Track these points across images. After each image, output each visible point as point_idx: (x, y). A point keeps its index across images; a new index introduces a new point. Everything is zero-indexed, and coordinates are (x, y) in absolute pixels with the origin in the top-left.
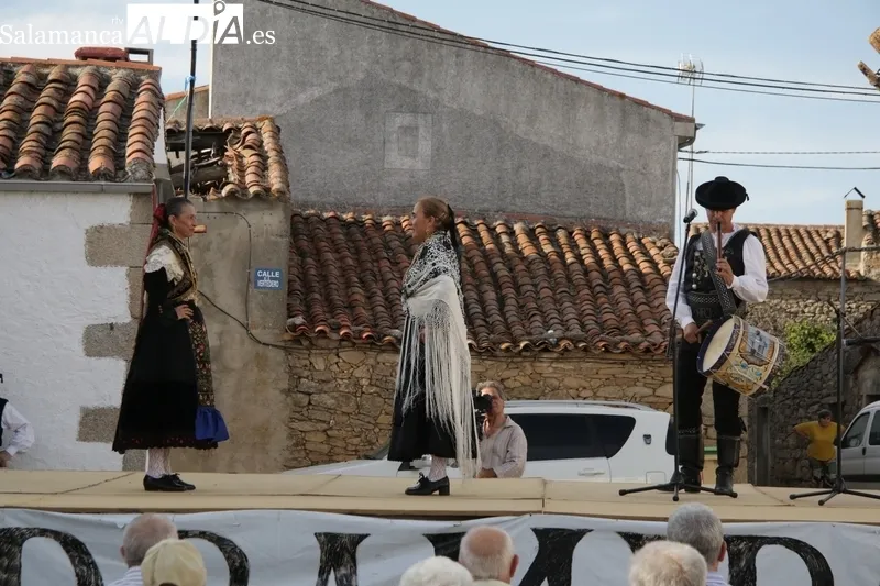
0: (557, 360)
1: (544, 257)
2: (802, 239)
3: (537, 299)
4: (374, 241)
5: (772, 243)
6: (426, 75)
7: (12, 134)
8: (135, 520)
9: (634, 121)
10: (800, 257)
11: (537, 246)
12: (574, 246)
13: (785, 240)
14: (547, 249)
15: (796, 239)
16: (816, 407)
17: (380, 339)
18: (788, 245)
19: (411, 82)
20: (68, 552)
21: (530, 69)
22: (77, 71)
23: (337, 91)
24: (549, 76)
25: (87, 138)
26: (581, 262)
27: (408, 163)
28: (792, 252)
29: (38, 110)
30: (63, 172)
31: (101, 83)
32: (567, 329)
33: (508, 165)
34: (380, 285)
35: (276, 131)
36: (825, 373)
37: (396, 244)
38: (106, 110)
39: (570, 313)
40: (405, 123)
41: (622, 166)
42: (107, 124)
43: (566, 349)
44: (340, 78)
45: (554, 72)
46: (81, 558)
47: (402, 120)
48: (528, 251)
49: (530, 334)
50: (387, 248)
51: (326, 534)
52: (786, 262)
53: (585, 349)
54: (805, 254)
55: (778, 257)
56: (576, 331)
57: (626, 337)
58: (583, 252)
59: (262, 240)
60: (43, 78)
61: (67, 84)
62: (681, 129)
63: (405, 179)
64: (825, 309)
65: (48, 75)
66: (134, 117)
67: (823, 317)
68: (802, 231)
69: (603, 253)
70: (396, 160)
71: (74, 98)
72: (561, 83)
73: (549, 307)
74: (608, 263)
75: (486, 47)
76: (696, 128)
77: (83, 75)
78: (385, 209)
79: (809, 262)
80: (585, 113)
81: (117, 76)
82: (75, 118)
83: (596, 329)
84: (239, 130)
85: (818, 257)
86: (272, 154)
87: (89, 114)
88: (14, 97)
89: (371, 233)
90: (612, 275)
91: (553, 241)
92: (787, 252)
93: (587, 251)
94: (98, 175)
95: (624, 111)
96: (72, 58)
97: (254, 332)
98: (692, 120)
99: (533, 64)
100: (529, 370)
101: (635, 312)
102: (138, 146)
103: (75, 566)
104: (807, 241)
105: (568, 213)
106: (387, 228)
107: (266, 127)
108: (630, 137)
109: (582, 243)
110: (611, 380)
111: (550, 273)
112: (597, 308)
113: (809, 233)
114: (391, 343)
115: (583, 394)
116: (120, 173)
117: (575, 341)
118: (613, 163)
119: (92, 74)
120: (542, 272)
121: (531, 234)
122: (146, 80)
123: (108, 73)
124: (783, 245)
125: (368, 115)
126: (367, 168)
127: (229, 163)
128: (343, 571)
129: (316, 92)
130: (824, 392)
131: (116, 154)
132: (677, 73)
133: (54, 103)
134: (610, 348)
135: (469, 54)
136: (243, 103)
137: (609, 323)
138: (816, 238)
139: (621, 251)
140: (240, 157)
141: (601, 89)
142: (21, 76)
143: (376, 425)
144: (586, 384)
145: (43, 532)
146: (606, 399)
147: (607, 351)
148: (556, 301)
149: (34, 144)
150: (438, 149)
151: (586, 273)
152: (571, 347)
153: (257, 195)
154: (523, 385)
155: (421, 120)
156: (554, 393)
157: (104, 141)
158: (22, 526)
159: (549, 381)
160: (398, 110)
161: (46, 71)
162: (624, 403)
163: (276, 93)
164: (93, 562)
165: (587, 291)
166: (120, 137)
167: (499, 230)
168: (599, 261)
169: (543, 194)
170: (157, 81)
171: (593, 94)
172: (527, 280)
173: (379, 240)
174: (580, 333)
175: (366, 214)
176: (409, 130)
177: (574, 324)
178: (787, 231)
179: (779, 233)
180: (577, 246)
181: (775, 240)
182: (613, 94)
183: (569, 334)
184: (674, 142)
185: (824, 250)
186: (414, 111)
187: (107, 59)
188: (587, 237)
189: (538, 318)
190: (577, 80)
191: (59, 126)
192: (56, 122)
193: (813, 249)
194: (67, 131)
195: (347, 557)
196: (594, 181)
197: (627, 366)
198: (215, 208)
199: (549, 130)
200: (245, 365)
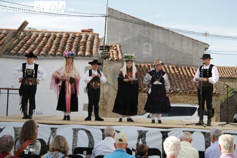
0: (179, 95)
1: (176, 73)
2: (230, 70)
3: (174, 82)
4: (140, 69)
5: (223, 70)
6: (151, 35)
7: (70, 48)
8: (107, 127)
9: (195, 44)
10: (229, 73)
11: (174, 71)
12: (182, 71)
13: (226, 70)
14: (177, 71)
15: (228, 70)
16: (233, 106)
17: (142, 90)
18: (227, 71)
19: (148, 36)
20: (87, 133)
21: (173, 33)
22: (82, 34)
23: (132, 38)
24: (177, 35)
25: (85, 48)
26: (184, 74)
27: (147, 53)
28: (227, 72)
29: (75, 43)
30: (80, 55)
31: (87, 37)
32: (181, 88)
33: (168, 53)
34: (141, 79)
35: (120, 46)
36: (235, 98)
37: (144, 70)
38: (88, 43)
39: (182, 85)
40: (147, 45)
41: (192, 54)
42: (89, 45)
43: (181, 93)
44: (133, 35)
45: (178, 34)
46: (89, 135)
47: (145, 44)
48: (173, 72)
49: (173, 89)
50: (142, 71)
51: (139, 131)
52: (226, 74)
53: (185, 93)
54: (230, 73)
55: (225, 73)
56: (183, 89)
57: (194, 90)
58: (184, 72)
59: (117, 69)
60: (75, 36)
61: (80, 37)
62: (205, 46)
63: (146, 56)
64: (235, 85)
65: (76, 35)
66: (94, 44)
67: (234, 86)
68: (230, 68)
69: (188, 72)
70: (144, 52)
71: (82, 40)
72: (180, 36)
73: (177, 84)
74: (190, 75)
75: (164, 29)
76: (209, 46)
77: (83, 35)
78: (142, 63)
79: (231, 74)
80: (185, 43)
81: (90, 35)
82: (83, 44)
83: (187, 89)
84: (112, 46)
85: (233, 73)
86: (119, 51)
87: (85, 43)
88: (70, 40)
89: (139, 68)
90: (190, 77)
91: (178, 70)
92: (226, 72)
93: (185, 72)
94: (88, 56)
95: (193, 42)
96: (80, 32)
97: (115, 88)
98: (208, 44)
99: (174, 32)
100: (173, 97)
101: (196, 85)
102: (95, 50)
103: (88, 136)
104: (231, 70)
105: (181, 64)
106: (142, 67)
107: (118, 46)
108: (194, 48)
109: (184, 70)
110: (191, 99)
111: (177, 76)
112: (187, 84)
113: (231, 68)
114: (144, 91)
115: (185, 102)
116: (92, 56)
117: (183, 91)
118: (191, 53)
119: (85, 35)
120: (175, 76)
121: (173, 68)
122: (96, 36)
123: (88, 35)
124: (226, 71)
125: (139, 43)
126: (138, 54)
127: (110, 53)
128: (143, 138)
129: (128, 38)
130: (235, 102)
131: (91, 52)
132: (203, 34)
133: (78, 41)
134: (191, 93)
135: (160, 30)
136: (113, 40)
137: (190, 87)
138: (233, 69)
139: (192, 72)
140: (113, 52)
141: (188, 38)
142: (71, 35)
143: (141, 108)
144: (185, 100)
145: (82, 129)
146: (190, 103)
147: (190, 93)
148: (179, 83)
149: (74, 49)
150: (153, 50)
151: (185, 76)
152: (182, 92)
153: (116, 60)
154: (172, 100)
155: (150, 44)
156: (179, 102)
157: (89, 49)
158: (78, 128)
159: (177, 99)
160: (145, 42)
161: (76, 34)
162: (193, 104)
163: (120, 38)
164: (92, 136)
165: (185, 80)
166: (91, 48)
167: (166, 67)
168: (188, 74)
169: (176, 60)
170: (98, 36)
171: (186, 39)
172: (172, 78)
173: (141, 69)
174: (184, 89)
175: (138, 63)
176: (148, 46)
177: (183, 87)
178: (226, 68)
179: (225, 68)
180: (183, 71)
181: (224, 70)
182: (191, 39)
183: (182, 90)
184: (204, 49)
185: (234, 72)
186: (149, 42)
187: (87, 32)
188: (185, 69)
189: (175, 86)
190: (183, 36)
191: (79, 46)
192: (78, 45)
193: (232, 72)
194: (81, 47)
195: (144, 135)
196: (187, 57)
197: (194, 97)
198: (108, 62)
199: (177, 46)
200: (114, 95)
